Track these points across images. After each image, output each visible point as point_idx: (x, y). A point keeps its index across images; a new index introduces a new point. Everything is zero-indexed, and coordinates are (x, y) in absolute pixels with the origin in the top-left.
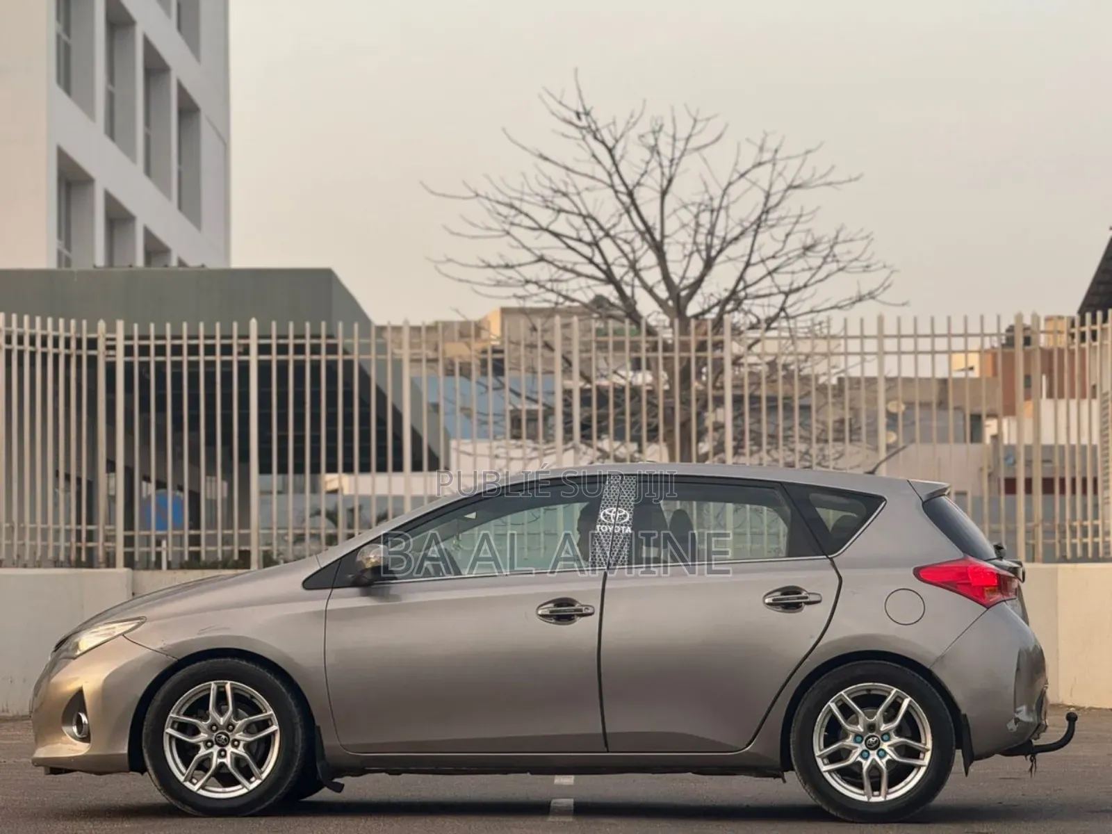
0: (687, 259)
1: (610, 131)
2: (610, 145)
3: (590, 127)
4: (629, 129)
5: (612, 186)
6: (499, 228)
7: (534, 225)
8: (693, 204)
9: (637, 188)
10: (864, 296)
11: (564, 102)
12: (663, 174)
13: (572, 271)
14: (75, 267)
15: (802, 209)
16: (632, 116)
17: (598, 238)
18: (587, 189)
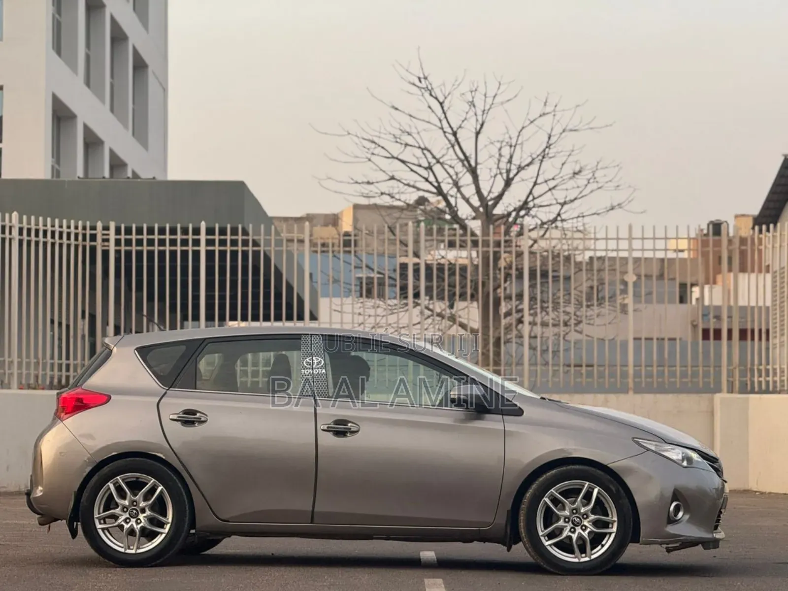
0: (493, 179)
1: (441, 90)
2: (441, 100)
3: (427, 87)
4: (455, 89)
5: (442, 128)
6: (364, 156)
7: (389, 155)
8: (498, 141)
9: (460, 129)
10: (615, 206)
11: (410, 70)
12: (477, 120)
13: (414, 187)
14: (63, 178)
15: (574, 146)
16: (456, 81)
17: (432, 164)
18: (425, 130)
